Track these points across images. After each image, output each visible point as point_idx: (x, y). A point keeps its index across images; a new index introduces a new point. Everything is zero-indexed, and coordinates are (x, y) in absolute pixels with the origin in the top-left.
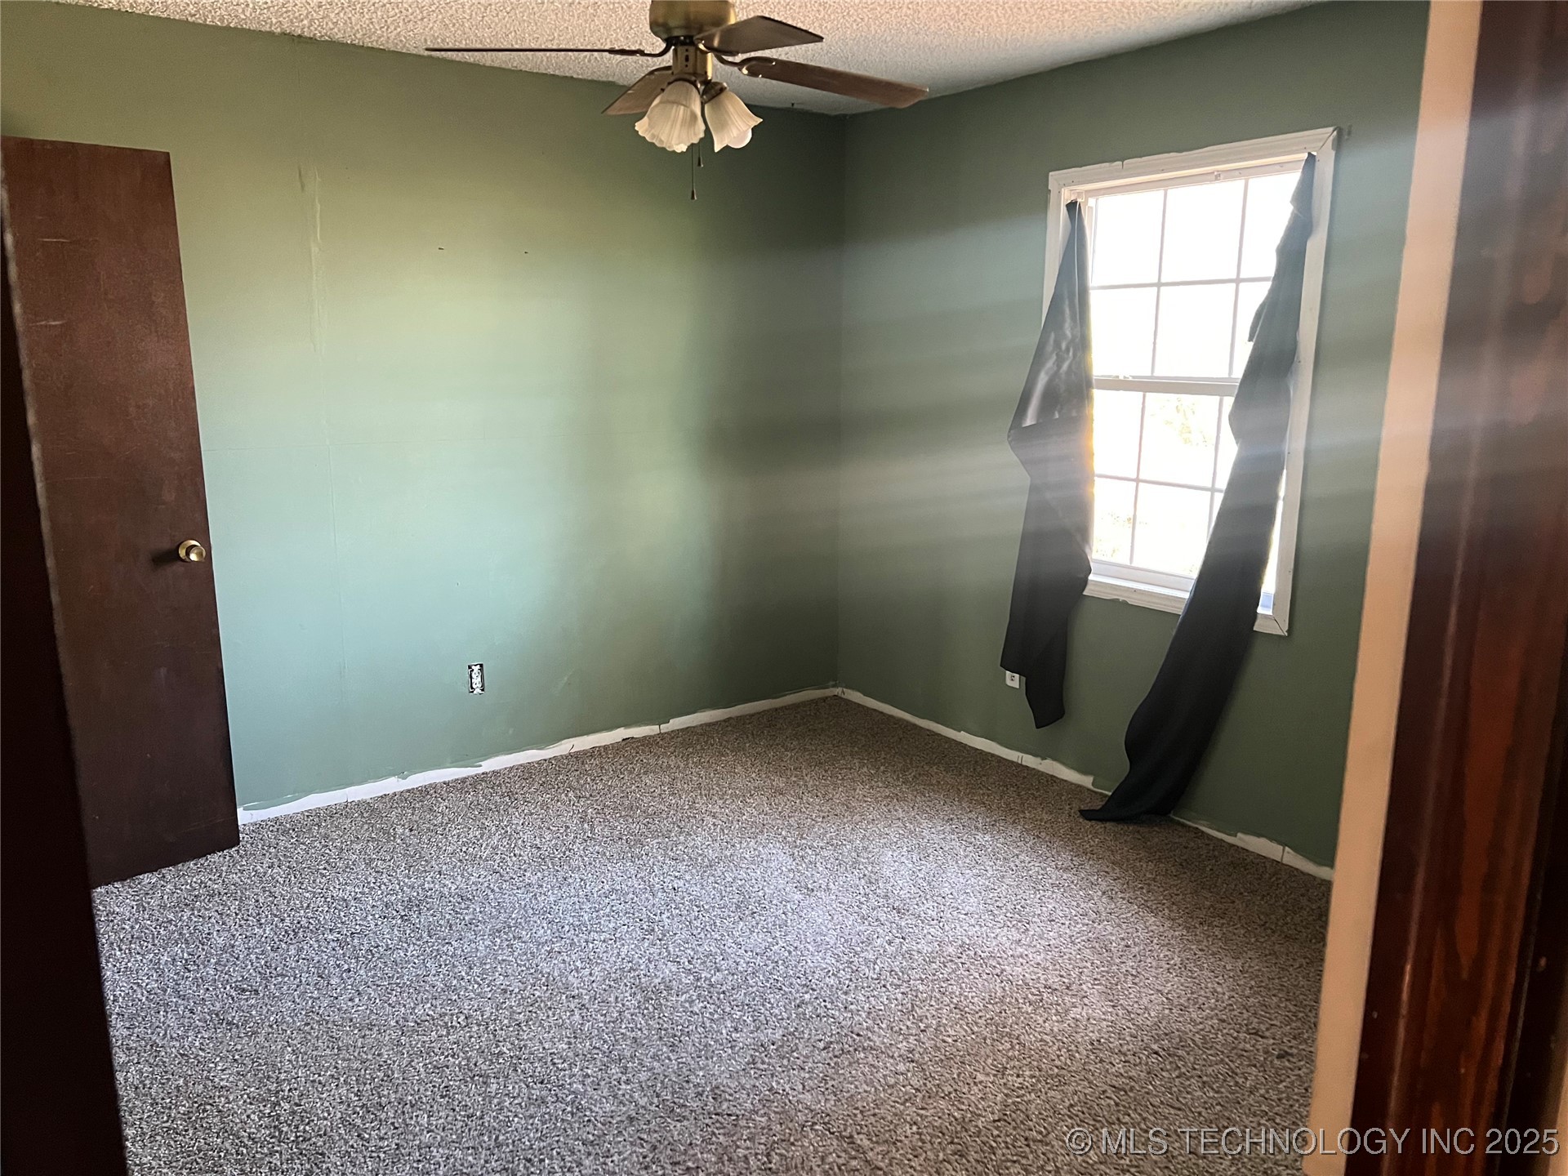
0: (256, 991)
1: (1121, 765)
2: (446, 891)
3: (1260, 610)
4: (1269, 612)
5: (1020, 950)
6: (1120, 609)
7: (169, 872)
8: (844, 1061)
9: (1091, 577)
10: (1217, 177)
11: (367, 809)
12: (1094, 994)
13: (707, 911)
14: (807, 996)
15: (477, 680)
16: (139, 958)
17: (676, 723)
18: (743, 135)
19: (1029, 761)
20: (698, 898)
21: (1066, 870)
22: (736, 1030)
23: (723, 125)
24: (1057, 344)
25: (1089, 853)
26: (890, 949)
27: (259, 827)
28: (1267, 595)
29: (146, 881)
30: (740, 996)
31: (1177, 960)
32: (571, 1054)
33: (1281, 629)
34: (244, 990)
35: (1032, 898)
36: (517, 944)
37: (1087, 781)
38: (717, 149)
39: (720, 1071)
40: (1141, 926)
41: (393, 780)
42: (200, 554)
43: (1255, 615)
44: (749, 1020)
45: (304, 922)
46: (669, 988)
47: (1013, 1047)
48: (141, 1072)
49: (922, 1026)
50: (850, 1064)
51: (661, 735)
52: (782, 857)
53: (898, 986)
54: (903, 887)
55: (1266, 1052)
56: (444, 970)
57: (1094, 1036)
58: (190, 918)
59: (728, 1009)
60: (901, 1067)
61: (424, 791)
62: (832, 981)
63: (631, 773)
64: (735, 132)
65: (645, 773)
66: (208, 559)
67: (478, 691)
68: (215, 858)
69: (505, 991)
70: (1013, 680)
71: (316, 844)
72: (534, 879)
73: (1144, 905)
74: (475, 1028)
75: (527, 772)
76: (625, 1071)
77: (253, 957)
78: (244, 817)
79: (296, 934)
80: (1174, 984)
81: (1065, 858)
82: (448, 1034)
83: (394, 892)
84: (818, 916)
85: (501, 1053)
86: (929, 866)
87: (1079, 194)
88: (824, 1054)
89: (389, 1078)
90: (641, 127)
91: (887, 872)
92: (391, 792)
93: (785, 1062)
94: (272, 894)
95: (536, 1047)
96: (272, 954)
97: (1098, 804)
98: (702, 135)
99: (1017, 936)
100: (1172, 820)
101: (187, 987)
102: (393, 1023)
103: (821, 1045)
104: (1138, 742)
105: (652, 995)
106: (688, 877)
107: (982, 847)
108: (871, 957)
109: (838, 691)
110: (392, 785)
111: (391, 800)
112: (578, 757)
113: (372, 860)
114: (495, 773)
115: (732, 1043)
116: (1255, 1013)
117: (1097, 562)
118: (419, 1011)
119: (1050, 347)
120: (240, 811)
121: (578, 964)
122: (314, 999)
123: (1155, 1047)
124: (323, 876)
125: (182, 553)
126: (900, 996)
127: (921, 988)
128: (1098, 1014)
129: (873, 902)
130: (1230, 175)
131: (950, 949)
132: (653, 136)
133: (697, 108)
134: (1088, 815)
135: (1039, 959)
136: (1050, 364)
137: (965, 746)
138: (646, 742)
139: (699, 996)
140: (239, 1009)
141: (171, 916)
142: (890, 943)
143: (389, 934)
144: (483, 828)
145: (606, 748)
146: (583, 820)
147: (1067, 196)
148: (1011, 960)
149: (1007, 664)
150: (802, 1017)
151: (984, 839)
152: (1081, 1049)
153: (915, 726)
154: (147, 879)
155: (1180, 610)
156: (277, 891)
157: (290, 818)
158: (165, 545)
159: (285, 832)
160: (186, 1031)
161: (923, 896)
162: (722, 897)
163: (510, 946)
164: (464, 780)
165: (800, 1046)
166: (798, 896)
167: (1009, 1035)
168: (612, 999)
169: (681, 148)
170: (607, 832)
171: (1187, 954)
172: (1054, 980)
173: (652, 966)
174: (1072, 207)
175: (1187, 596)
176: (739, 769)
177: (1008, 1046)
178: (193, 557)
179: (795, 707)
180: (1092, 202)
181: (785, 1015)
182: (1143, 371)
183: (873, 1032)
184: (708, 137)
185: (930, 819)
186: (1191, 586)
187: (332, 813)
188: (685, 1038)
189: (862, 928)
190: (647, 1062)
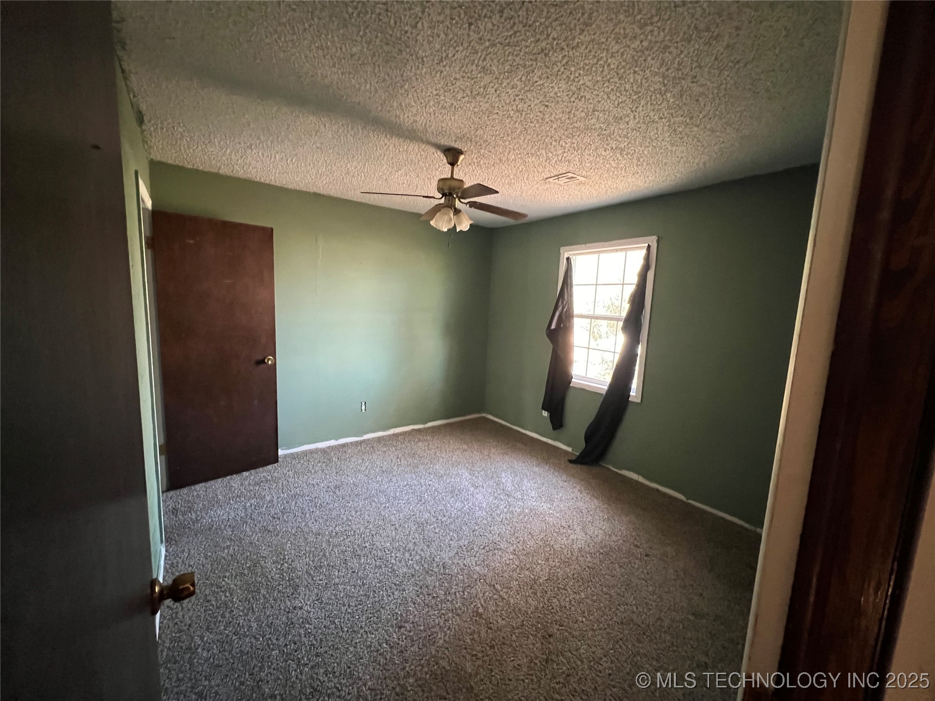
0: (279, 519)
1: (582, 445)
2: (349, 482)
3: (631, 393)
4: (634, 394)
5: (551, 511)
6: (583, 391)
7: (253, 472)
8: (490, 553)
9: (573, 380)
10: (617, 250)
11: (324, 451)
12: (578, 529)
13: (440, 493)
14: (476, 527)
15: (363, 408)
16: (239, 504)
17: (430, 424)
18: (467, 226)
19: (550, 441)
20: (438, 488)
21: (565, 481)
22: (451, 540)
23: (460, 223)
24: (562, 302)
25: (573, 476)
26: (505, 510)
27: (286, 456)
28: (634, 389)
29: (244, 475)
30: (452, 527)
31: (606, 517)
32: (391, 548)
33: (639, 401)
34: (275, 518)
35: (554, 492)
36: (373, 504)
37: (570, 449)
38: (457, 231)
39: (446, 556)
40: (592, 504)
41: (333, 441)
42: (272, 361)
43: (629, 396)
44: (456, 536)
45: (298, 492)
46: (427, 523)
47: (551, 550)
48: (234, 549)
49: (518, 540)
50: (493, 555)
51: (425, 429)
52: (466, 474)
53: (509, 524)
54: (509, 487)
55: (641, 554)
56: (347, 513)
57: (580, 546)
58: (258, 490)
59: (448, 532)
60: (511, 557)
61: (343, 445)
62: (485, 522)
63: (414, 441)
64: (464, 225)
65: (419, 441)
66: (275, 364)
67: (364, 411)
68: (270, 467)
69: (368, 522)
70: (545, 414)
71: (305, 463)
72: (380, 479)
73: (593, 496)
74: (357, 536)
75: (379, 440)
76: (411, 555)
77: (279, 505)
78: (281, 452)
79: (295, 497)
80: (606, 526)
81: (564, 477)
82: (347, 538)
83: (331, 482)
84: (480, 497)
85: (366, 547)
86: (518, 479)
87: (570, 255)
88: (483, 550)
89: (324, 555)
90: (432, 223)
91: (503, 481)
92: (332, 445)
93: (469, 553)
94: (288, 481)
95: (378, 544)
96: (286, 504)
97: (574, 458)
98: (453, 225)
99: (550, 506)
100: (601, 465)
101: (254, 516)
102: (327, 533)
103: (482, 547)
104: (589, 437)
105: (421, 526)
106: (434, 480)
107: (536, 472)
108: (499, 512)
109: (484, 415)
110: (333, 443)
111: (332, 448)
112: (396, 435)
113: (324, 470)
114: (368, 440)
115: (450, 545)
116: (635, 539)
117: (574, 375)
118: (337, 529)
119: (560, 303)
120: (279, 450)
121: (395, 512)
122: (300, 522)
123: (602, 551)
124: (306, 475)
125: (266, 361)
126: (509, 528)
127: (517, 525)
128: (580, 537)
129: (499, 492)
130: (621, 250)
131: (527, 511)
132: (436, 225)
133: (452, 216)
134: (571, 461)
135: (558, 515)
136: (560, 309)
137: (528, 436)
138: (419, 430)
139: (438, 526)
140: (273, 525)
141: (252, 488)
142: (505, 507)
143: (327, 498)
144: (363, 459)
145: (406, 432)
146: (397, 458)
147: (566, 256)
148: (548, 515)
149: (544, 408)
150: (475, 535)
151: (536, 469)
152: (575, 550)
153: (511, 428)
154: (245, 474)
155: (604, 393)
156: (290, 480)
157: (297, 453)
158: (260, 357)
159: (295, 459)
160: (253, 534)
161: (516, 490)
162: (446, 488)
163: (371, 504)
164: (357, 442)
165: (475, 547)
166: (472, 489)
167: (549, 545)
168: (407, 526)
169: (446, 230)
170: (406, 463)
171: (609, 515)
172: (564, 524)
173: (421, 514)
174: (568, 259)
175: (606, 388)
176: (451, 441)
177: (549, 549)
178: (270, 362)
179: (470, 420)
180: (574, 257)
181: (469, 535)
182: (591, 313)
183: (500, 542)
184: (455, 227)
185: (517, 461)
186: (608, 384)
187: (311, 452)
188: (433, 543)
189: (495, 502)
190: (419, 552)
